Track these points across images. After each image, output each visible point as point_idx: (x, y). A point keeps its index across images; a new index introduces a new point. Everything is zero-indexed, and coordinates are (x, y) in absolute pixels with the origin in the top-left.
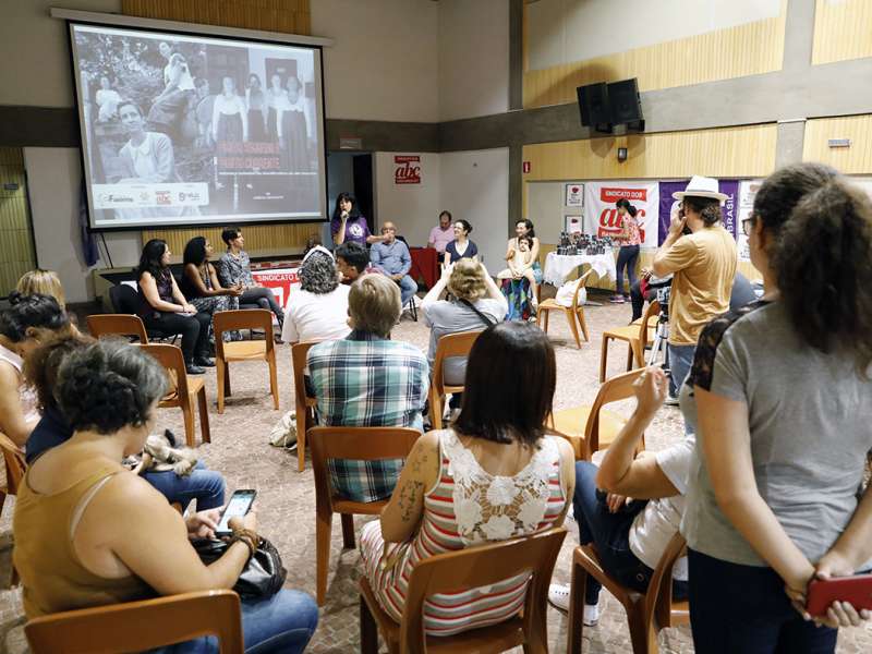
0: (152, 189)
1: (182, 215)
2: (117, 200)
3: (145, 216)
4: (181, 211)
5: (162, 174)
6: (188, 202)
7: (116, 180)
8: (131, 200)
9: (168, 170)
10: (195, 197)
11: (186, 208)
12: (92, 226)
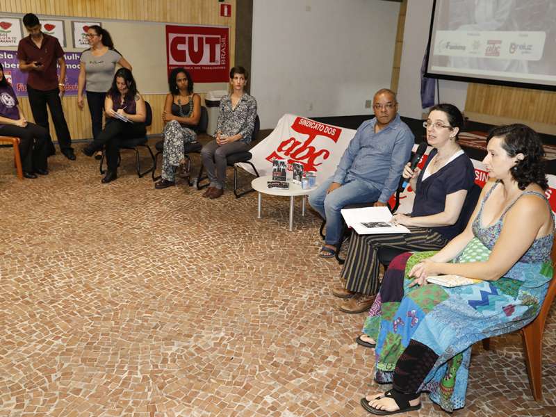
0: (485, 36)
1: (508, 70)
2: (452, 48)
3: (471, 67)
4: (507, 65)
5: (498, 21)
6: (518, 55)
7: (456, 26)
8: (464, 48)
9: (505, 16)
10: (526, 48)
11: (513, 62)
12: (428, 72)
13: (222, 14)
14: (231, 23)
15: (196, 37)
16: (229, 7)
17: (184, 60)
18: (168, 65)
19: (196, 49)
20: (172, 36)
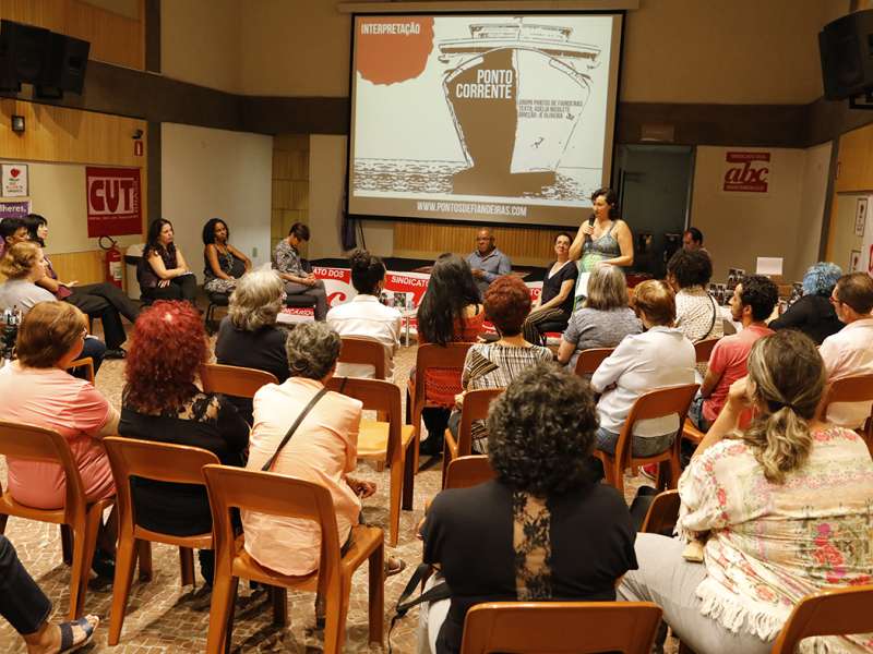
13: (136, 151)
14: (142, 162)
15: (112, 180)
16: (141, 144)
17: (103, 209)
18: (89, 216)
19: (112, 196)
20: (92, 179)
